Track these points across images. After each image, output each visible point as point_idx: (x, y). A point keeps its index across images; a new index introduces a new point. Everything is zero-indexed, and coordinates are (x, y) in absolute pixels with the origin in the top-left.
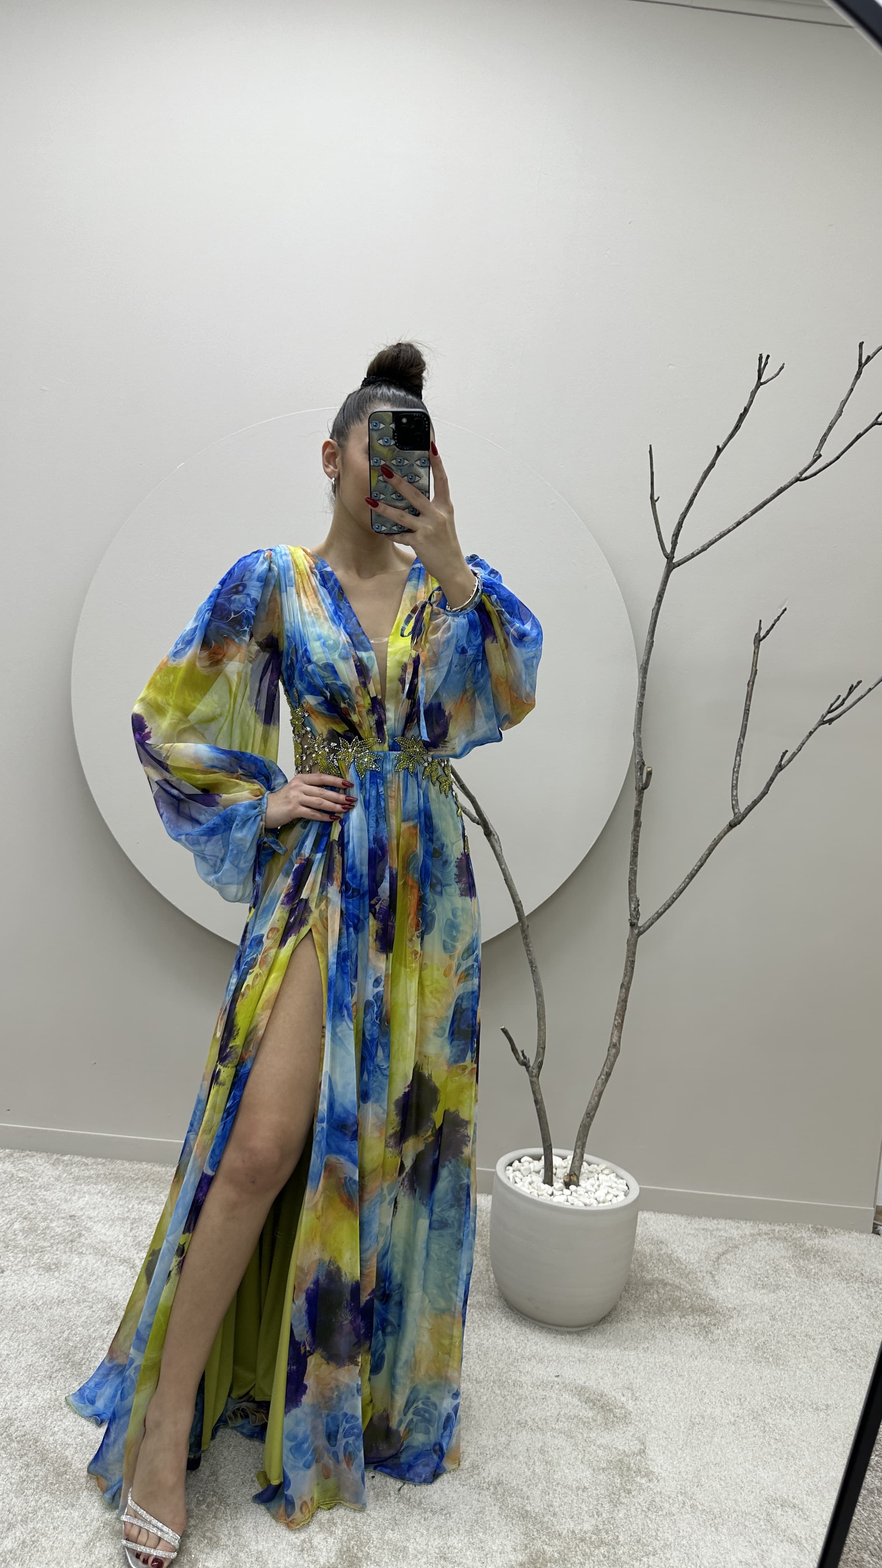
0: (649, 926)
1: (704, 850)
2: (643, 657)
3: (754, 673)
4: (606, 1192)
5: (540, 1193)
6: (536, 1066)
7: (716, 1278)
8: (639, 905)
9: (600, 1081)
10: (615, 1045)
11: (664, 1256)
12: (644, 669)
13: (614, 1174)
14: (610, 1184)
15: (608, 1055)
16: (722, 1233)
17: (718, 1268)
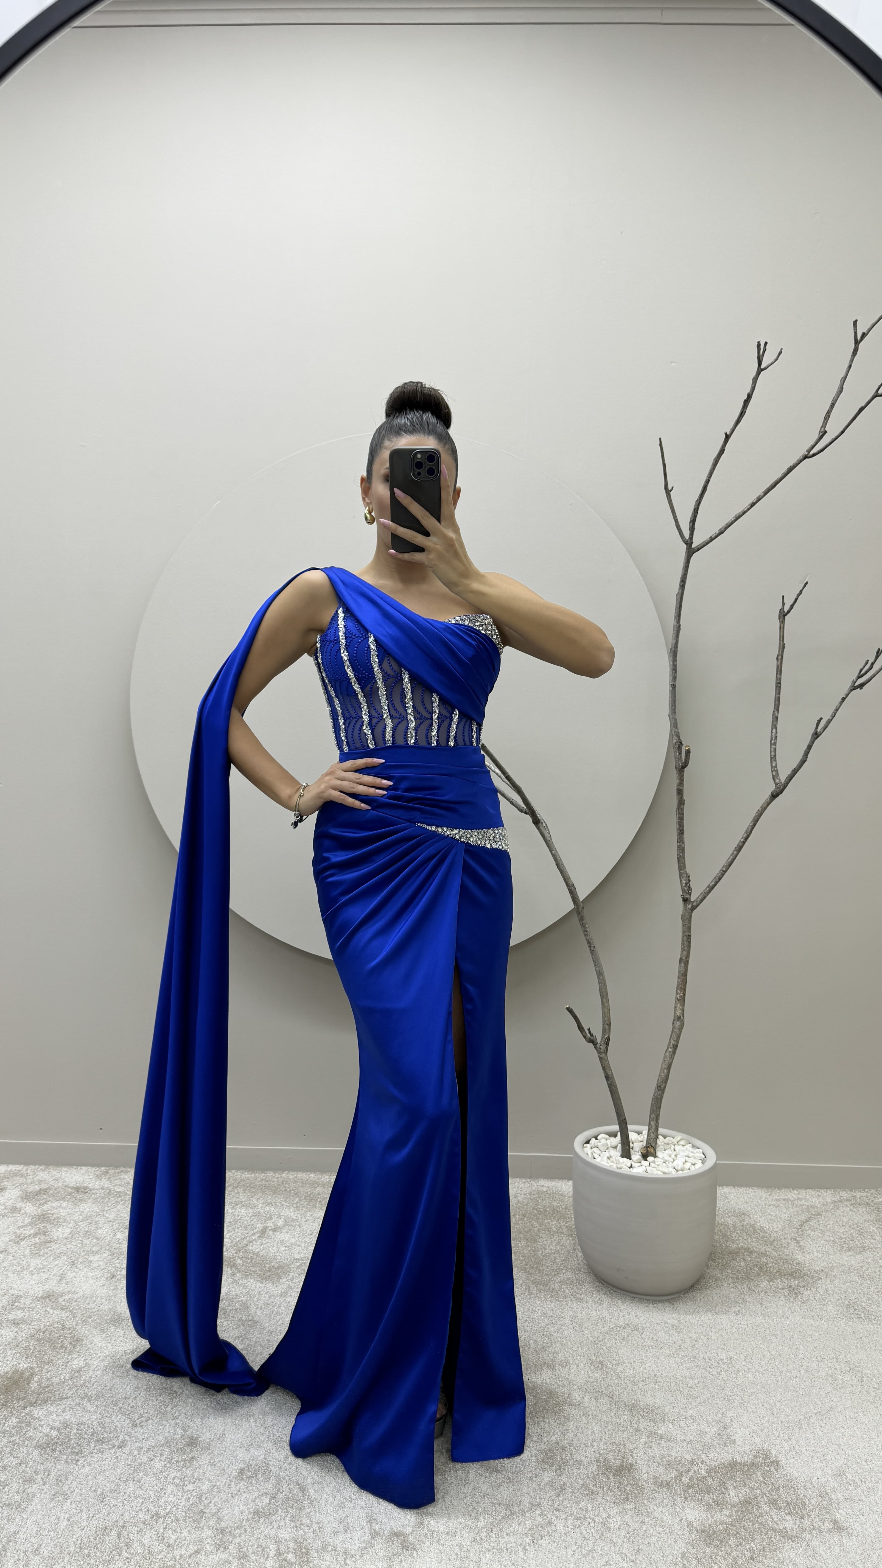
0: (702, 900)
1: (748, 823)
2: (671, 641)
3: (782, 647)
4: (684, 1160)
5: (619, 1166)
6: (603, 1043)
7: (801, 1244)
8: (689, 880)
9: (667, 1054)
10: (679, 1018)
11: (748, 1227)
12: (674, 653)
13: (691, 1145)
14: (687, 1154)
15: (674, 1028)
16: (803, 1201)
17: (802, 1235)
